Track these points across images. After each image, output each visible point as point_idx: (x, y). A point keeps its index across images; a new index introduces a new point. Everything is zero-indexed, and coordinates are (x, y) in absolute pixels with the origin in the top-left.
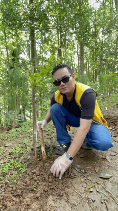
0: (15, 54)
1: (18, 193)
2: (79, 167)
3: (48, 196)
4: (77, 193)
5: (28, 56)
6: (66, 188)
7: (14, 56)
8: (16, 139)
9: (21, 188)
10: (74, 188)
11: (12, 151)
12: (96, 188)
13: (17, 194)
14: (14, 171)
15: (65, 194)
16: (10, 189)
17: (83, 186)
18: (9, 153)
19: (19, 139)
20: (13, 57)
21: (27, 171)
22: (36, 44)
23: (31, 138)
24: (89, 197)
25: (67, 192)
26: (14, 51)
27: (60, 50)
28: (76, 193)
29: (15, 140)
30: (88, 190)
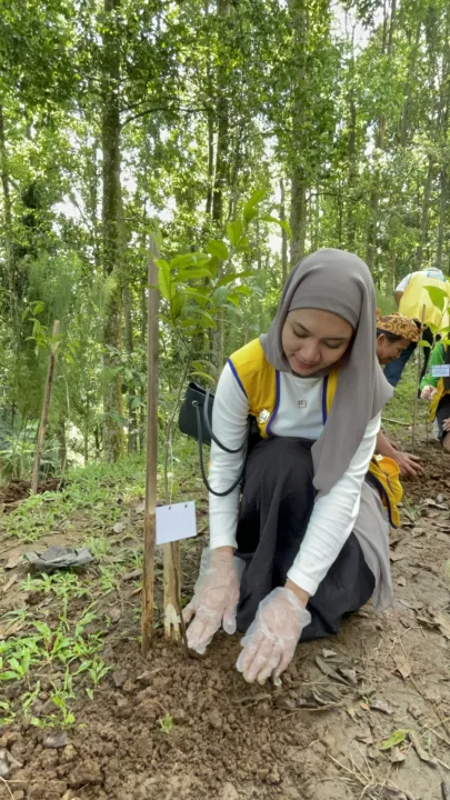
0: (35, 201)
1: (86, 775)
2: (329, 657)
3: (218, 784)
4: (339, 768)
5: (89, 211)
6: (291, 747)
7: (32, 207)
8: (50, 538)
9: (95, 749)
10: (322, 748)
11: (37, 586)
12: (414, 748)
13: (81, 779)
14: (59, 674)
15: (288, 773)
16: (49, 757)
17: (359, 740)
18: (26, 596)
19: (63, 536)
20: (27, 212)
21: (114, 675)
22: (123, 165)
23: (113, 533)
24: (393, 785)
25: (295, 766)
26: (32, 188)
27: (218, 195)
28: (336, 771)
29: (46, 539)
30: (382, 755)
